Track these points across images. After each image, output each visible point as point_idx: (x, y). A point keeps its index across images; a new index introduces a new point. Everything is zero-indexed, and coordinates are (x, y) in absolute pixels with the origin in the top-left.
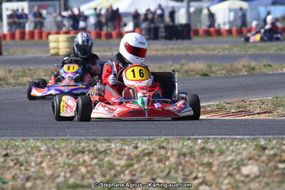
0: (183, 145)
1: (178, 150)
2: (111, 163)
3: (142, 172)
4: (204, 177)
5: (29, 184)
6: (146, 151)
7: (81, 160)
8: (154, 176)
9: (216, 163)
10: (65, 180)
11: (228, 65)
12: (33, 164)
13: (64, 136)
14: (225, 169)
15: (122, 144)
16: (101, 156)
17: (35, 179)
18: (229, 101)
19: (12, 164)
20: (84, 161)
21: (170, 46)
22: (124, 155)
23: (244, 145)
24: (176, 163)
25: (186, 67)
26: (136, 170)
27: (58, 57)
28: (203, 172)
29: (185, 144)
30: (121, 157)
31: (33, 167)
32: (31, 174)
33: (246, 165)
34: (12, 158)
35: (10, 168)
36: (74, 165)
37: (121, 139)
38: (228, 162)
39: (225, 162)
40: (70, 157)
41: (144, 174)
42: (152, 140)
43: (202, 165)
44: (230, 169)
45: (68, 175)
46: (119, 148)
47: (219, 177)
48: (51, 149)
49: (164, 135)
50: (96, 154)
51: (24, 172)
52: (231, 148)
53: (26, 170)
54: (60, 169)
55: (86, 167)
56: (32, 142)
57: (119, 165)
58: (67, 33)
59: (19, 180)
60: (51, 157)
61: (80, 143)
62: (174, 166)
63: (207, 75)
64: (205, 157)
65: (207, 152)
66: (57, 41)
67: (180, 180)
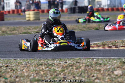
0: (87, 61)
1: (85, 63)
2: (55, 70)
3: (69, 74)
4: (97, 76)
5: (17, 80)
6: (71, 64)
7: (41, 69)
8: (75, 76)
9: (102, 69)
10: (34, 77)
12: (19, 70)
13: (33, 57)
14: (106, 72)
15: (60, 61)
16: (50, 67)
17: (20, 77)
18: (108, 41)
19: (9, 70)
22: (60, 66)
23: (115, 61)
24: (84, 70)
25: (88, 26)
26: (66, 73)
27: (30, 21)
28: (97, 74)
30: (59, 67)
31: (19, 72)
32: (18, 75)
33: (116, 70)
34: (10, 67)
35: (8, 72)
36: (38, 71)
37: (59, 59)
38: (108, 69)
39: (106, 69)
40: (36, 67)
41: (70, 74)
43: (96, 70)
44: (109, 72)
45: (35, 75)
46: (58, 63)
47: (104, 76)
48: (27, 64)
49: (79, 57)
50: (48, 65)
52: (109, 62)
53: (16, 73)
54: (32, 73)
55: (43, 71)
56: (18, 60)
57: (58, 71)
58: (34, 10)
59: (13, 78)
60: (27, 67)
61: (40, 60)
62: (84, 71)
63: (98, 29)
64: (97, 67)
65: (98, 64)
66: (29, 14)
67: (86, 77)
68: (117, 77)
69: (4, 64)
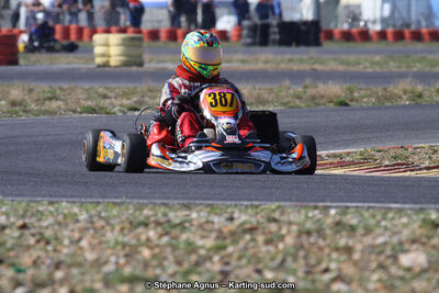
0: (307, 217)
1: (298, 224)
2: (190, 244)
3: (240, 258)
4: (340, 270)
5: (59, 275)
6: (247, 226)
7: (143, 238)
8: (260, 266)
9: (359, 247)
10: (117, 269)
11: (379, 90)
12: (66, 242)
13: (116, 197)
14: (373, 257)
15: (209, 213)
16: (175, 232)
17: (70, 266)
18: (380, 147)
19: (32, 241)
20: (148, 239)
21: (288, 56)
22: (211, 231)
23: (404, 220)
24: (295, 246)
25: (311, 91)
26: (230, 255)
27: (107, 69)
28: (338, 261)
29: (310, 215)
30: (207, 234)
31: (66, 246)
32: (62, 257)
33: (408, 251)
34: (33, 231)
35: (28, 248)
36: (131, 246)
37: (208, 205)
38: (378, 246)
39: (373, 247)
40: (126, 232)
41: (244, 262)
42: (257, 207)
43: (337, 249)
44: (382, 258)
45: (122, 261)
46: (203, 220)
47: (363, 269)
48: (95, 219)
49: (277, 200)
50: (167, 227)
51: (51, 254)
52: (383, 223)
53: (55, 251)
54: (109, 252)
55: (151, 248)
56: (65, 206)
57: (203, 247)
58: (123, 31)
59: (43, 267)
60: (96, 232)
61: (141, 209)
62: (293, 251)
63: (347, 105)
64: (342, 237)
65: (345, 229)
66: (107, 45)
67: (301, 274)
68: (408, 276)
69: (12, 219)
